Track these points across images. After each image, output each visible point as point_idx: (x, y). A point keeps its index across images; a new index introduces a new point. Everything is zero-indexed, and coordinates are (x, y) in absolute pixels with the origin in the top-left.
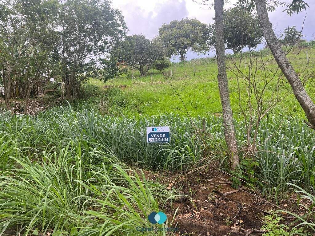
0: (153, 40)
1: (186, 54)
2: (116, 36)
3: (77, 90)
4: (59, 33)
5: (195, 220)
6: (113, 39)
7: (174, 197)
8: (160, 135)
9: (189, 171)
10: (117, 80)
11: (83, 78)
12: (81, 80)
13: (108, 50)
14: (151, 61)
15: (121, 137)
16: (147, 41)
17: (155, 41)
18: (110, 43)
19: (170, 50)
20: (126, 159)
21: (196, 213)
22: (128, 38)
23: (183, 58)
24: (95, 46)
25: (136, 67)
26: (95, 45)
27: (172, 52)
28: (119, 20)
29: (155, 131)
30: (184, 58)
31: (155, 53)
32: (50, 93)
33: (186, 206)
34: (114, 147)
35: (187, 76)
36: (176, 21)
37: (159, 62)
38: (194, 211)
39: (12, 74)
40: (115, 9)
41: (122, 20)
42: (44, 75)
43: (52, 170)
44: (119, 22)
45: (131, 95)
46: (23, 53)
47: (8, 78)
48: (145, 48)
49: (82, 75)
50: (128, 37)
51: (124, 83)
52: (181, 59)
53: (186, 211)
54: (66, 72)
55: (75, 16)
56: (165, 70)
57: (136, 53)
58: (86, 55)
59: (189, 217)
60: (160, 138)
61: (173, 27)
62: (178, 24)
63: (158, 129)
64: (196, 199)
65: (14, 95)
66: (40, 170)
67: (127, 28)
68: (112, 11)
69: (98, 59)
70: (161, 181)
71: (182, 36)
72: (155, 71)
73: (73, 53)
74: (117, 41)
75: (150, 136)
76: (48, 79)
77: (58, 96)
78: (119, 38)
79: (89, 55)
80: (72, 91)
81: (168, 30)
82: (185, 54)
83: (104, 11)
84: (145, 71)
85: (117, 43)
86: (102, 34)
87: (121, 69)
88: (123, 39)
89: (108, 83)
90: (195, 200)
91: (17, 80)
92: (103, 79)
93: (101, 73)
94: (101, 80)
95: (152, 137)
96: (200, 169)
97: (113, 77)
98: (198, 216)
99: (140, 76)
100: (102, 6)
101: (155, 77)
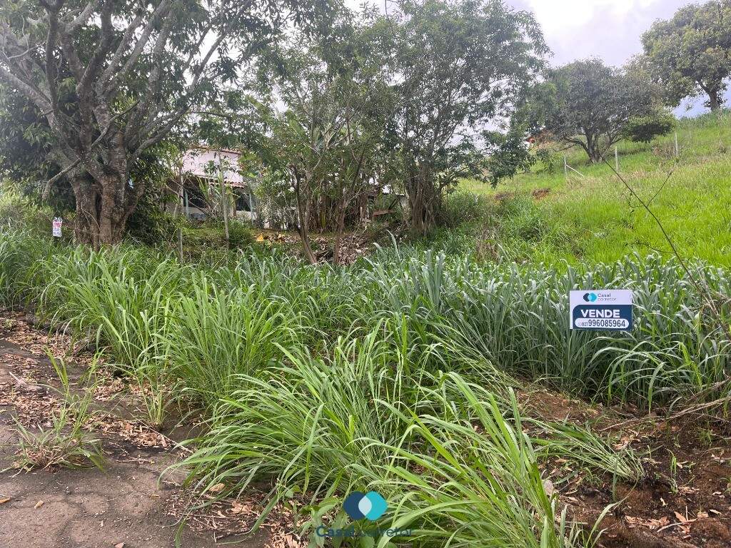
0: (625, 68)
1: (724, 91)
2: (521, 73)
3: (434, 208)
4: (396, 88)
5: (675, 538)
6: (513, 83)
7: (624, 471)
8: (606, 311)
9: (680, 410)
10: (529, 179)
11: (446, 182)
12: (441, 186)
13: (502, 109)
14: (618, 122)
15: (508, 314)
16: (606, 73)
17: (633, 68)
18: (508, 94)
19: (674, 87)
20: (520, 365)
21: (683, 520)
22: (551, 74)
23: (715, 102)
24: (474, 106)
25: (577, 142)
26: (474, 103)
27: (683, 91)
28: (526, 34)
29: (592, 300)
30: (720, 102)
31: (629, 99)
32: (380, 218)
33: (656, 497)
34: (490, 336)
35: (724, 151)
36: (691, 7)
37: (642, 121)
38: (678, 515)
39: (312, 184)
40: (516, 11)
41: (536, 34)
42: (371, 181)
43: (346, 375)
44: (527, 40)
45: (559, 212)
46: (332, 140)
47: (306, 193)
48: (600, 92)
49: (444, 174)
50: (550, 70)
51: (545, 184)
52: (709, 106)
53: (655, 512)
54: (413, 170)
55: (428, 47)
56: (660, 139)
57: (578, 107)
58: (454, 128)
59: (660, 527)
60: (604, 320)
61: (684, 25)
62: (697, 14)
63: (602, 296)
64: (691, 485)
65: (319, 225)
66: (323, 374)
67: (548, 49)
68: (510, 17)
69: (481, 134)
70: (600, 427)
71: (711, 43)
72: (630, 145)
73: (425, 127)
74: (525, 85)
75: (577, 313)
76: (379, 188)
77: (397, 223)
78: (528, 78)
79: (459, 128)
80: (424, 212)
81: (670, 34)
82: (722, 91)
83: (490, 21)
84: (601, 150)
85: (525, 92)
86: (490, 73)
87: (533, 153)
88: (540, 79)
89: (500, 188)
90: (686, 488)
91: (323, 194)
92: (490, 178)
93: (484, 165)
94: (484, 181)
95: (585, 315)
96: (710, 408)
97: (511, 173)
98: (686, 530)
99: (588, 163)
100: (486, 10)
101: (628, 161)
